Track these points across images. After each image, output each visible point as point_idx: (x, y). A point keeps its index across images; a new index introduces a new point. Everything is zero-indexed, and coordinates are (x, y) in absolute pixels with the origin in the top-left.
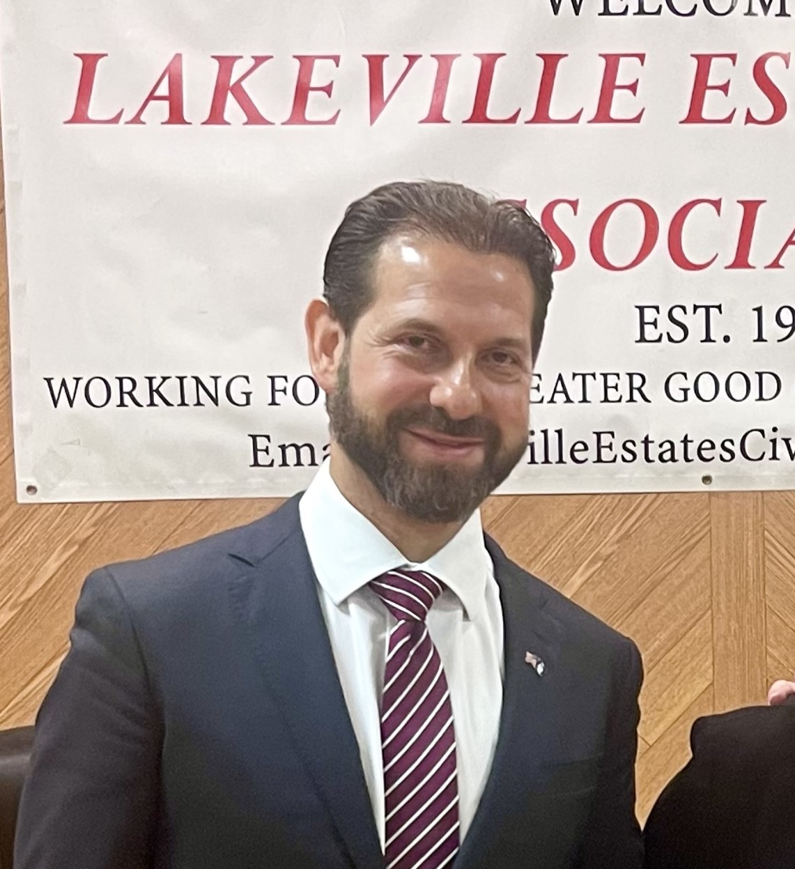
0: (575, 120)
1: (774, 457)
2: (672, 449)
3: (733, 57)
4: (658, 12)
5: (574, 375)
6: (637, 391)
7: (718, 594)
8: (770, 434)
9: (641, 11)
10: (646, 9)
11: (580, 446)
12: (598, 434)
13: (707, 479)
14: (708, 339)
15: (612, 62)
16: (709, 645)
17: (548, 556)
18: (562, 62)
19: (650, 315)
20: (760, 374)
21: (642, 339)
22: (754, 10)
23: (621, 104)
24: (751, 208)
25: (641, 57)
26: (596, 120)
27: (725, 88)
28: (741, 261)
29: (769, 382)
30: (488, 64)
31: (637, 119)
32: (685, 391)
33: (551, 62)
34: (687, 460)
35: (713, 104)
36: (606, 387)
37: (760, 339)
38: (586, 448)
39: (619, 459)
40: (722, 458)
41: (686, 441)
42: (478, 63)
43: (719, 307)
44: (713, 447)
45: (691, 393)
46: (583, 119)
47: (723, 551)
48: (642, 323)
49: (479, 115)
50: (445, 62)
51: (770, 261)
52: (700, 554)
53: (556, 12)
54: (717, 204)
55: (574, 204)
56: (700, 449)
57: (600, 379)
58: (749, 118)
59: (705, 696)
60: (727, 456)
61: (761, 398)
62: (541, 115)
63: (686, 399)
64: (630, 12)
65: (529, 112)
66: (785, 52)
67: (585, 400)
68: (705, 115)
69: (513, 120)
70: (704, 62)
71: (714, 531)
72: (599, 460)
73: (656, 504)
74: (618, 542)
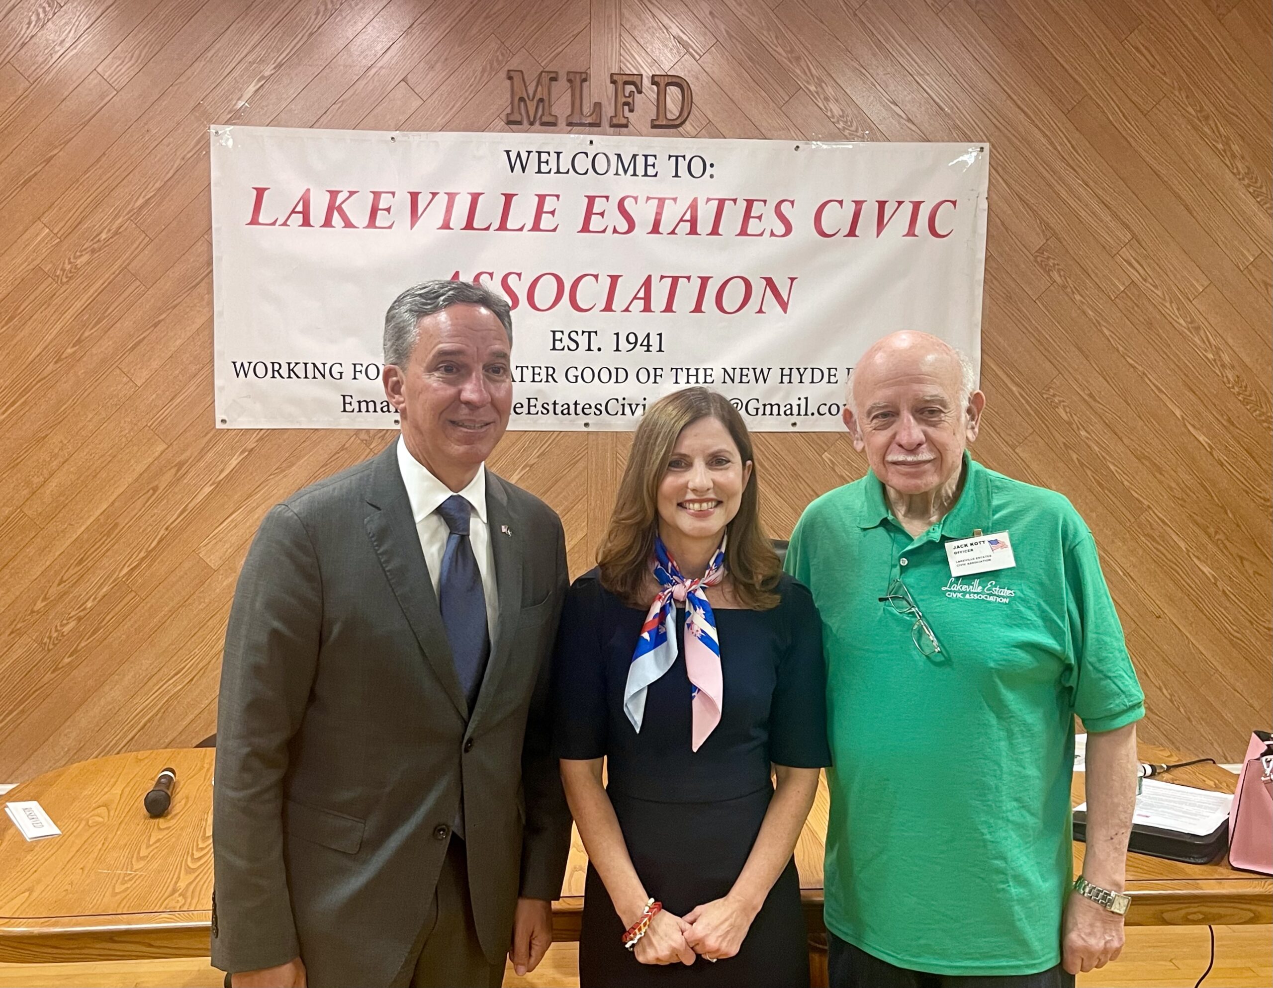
0: (521, 229)
1: (623, 414)
2: (568, 408)
3: (607, 198)
4: (567, 172)
5: (517, 367)
6: (550, 376)
7: (591, 486)
8: (621, 401)
9: (558, 172)
10: (561, 171)
11: (519, 405)
12: (529, 399)
13: (586, 425)
14: (589, 349)
15: (542, 198)
16: (586, 513)
17: (499, 465)
18: (515, 198)
19: (558, 336)
20: (617, 369)
21: (554, 349)
22: (619, 173)
23: (546, 221)
24: (614, 279)
25: (558, 196)
26: (532, 230)
27: (602, 214)
28: (608, 308)
29: (622, 373)
30: (475, 198)
31: (554, 230)
32: (577, 377)
33: (509, 198)
34: (576, 414)
35: (596, 223)
36: (534, 374)
37: (617, 350)
38: (522, 406)
39: (540, 412)
40: (595, 414)
41: (576, 404)
42: (469, 198)
43: (596, 332)
44: (590, 407)
45: (580, 378)
46: (525, 229)
47: (594, 464)
48: (554, 340)
49: (469, 226)
50: (451, 197)
51: (624, 308)
52: (581, 465)
53: (512, 171)
54: (596, 277)
55: (519, 275)
56: (583, 408)
57: (531, 369)
58: (615, 231)
59: (583, 541)
60: (598, 412)
61: (617, 382)
62: (503, 227)
63: (576, 381)
64: (552, 172)
65: (496, 225)
66: (635, 195)
67: (522, 381)
68: (591, 228)
69: (487, 229)
70: (591, 200)
71: (589, 453)
72: (529, 413)
73: (559, 437)
74: (538, 457)
